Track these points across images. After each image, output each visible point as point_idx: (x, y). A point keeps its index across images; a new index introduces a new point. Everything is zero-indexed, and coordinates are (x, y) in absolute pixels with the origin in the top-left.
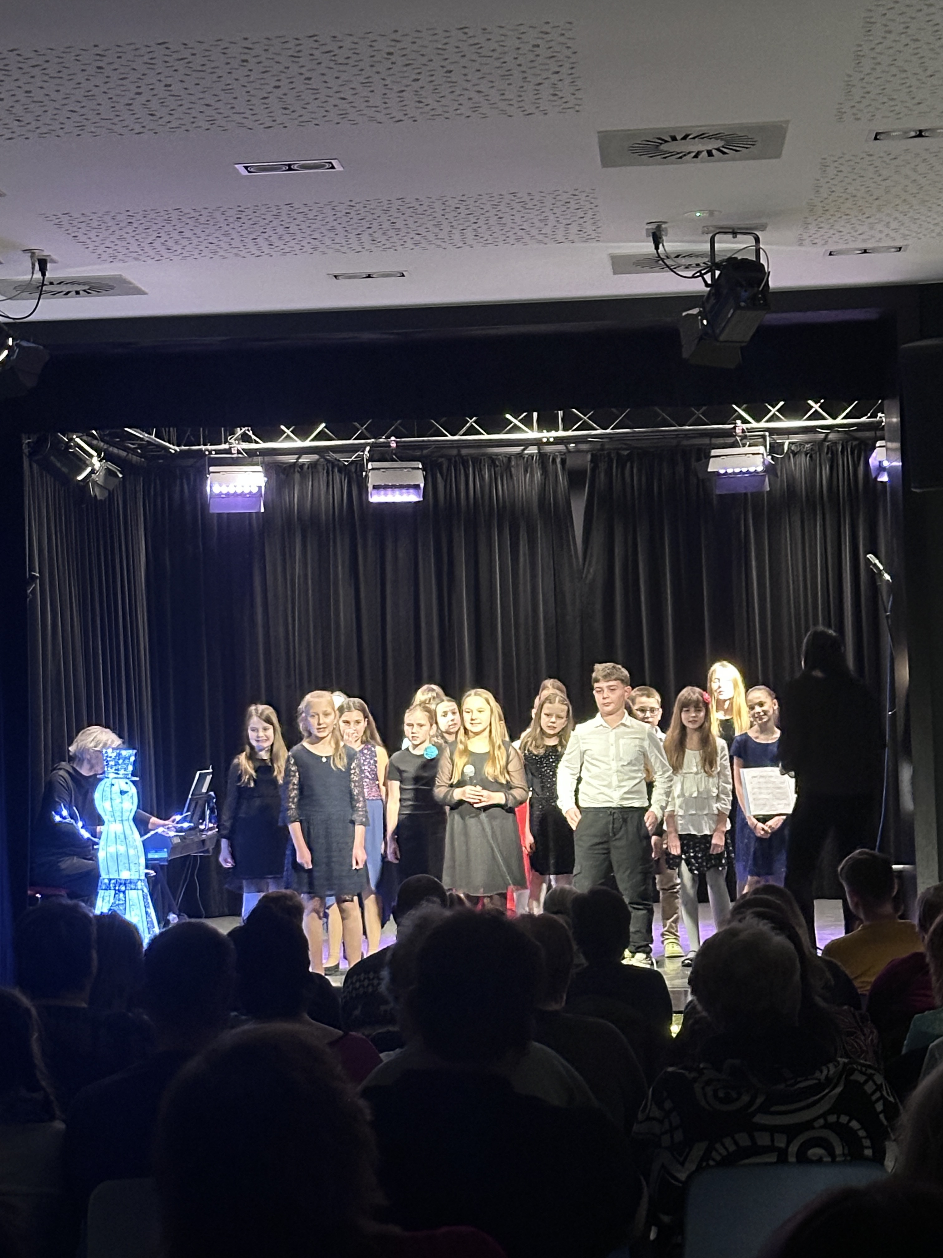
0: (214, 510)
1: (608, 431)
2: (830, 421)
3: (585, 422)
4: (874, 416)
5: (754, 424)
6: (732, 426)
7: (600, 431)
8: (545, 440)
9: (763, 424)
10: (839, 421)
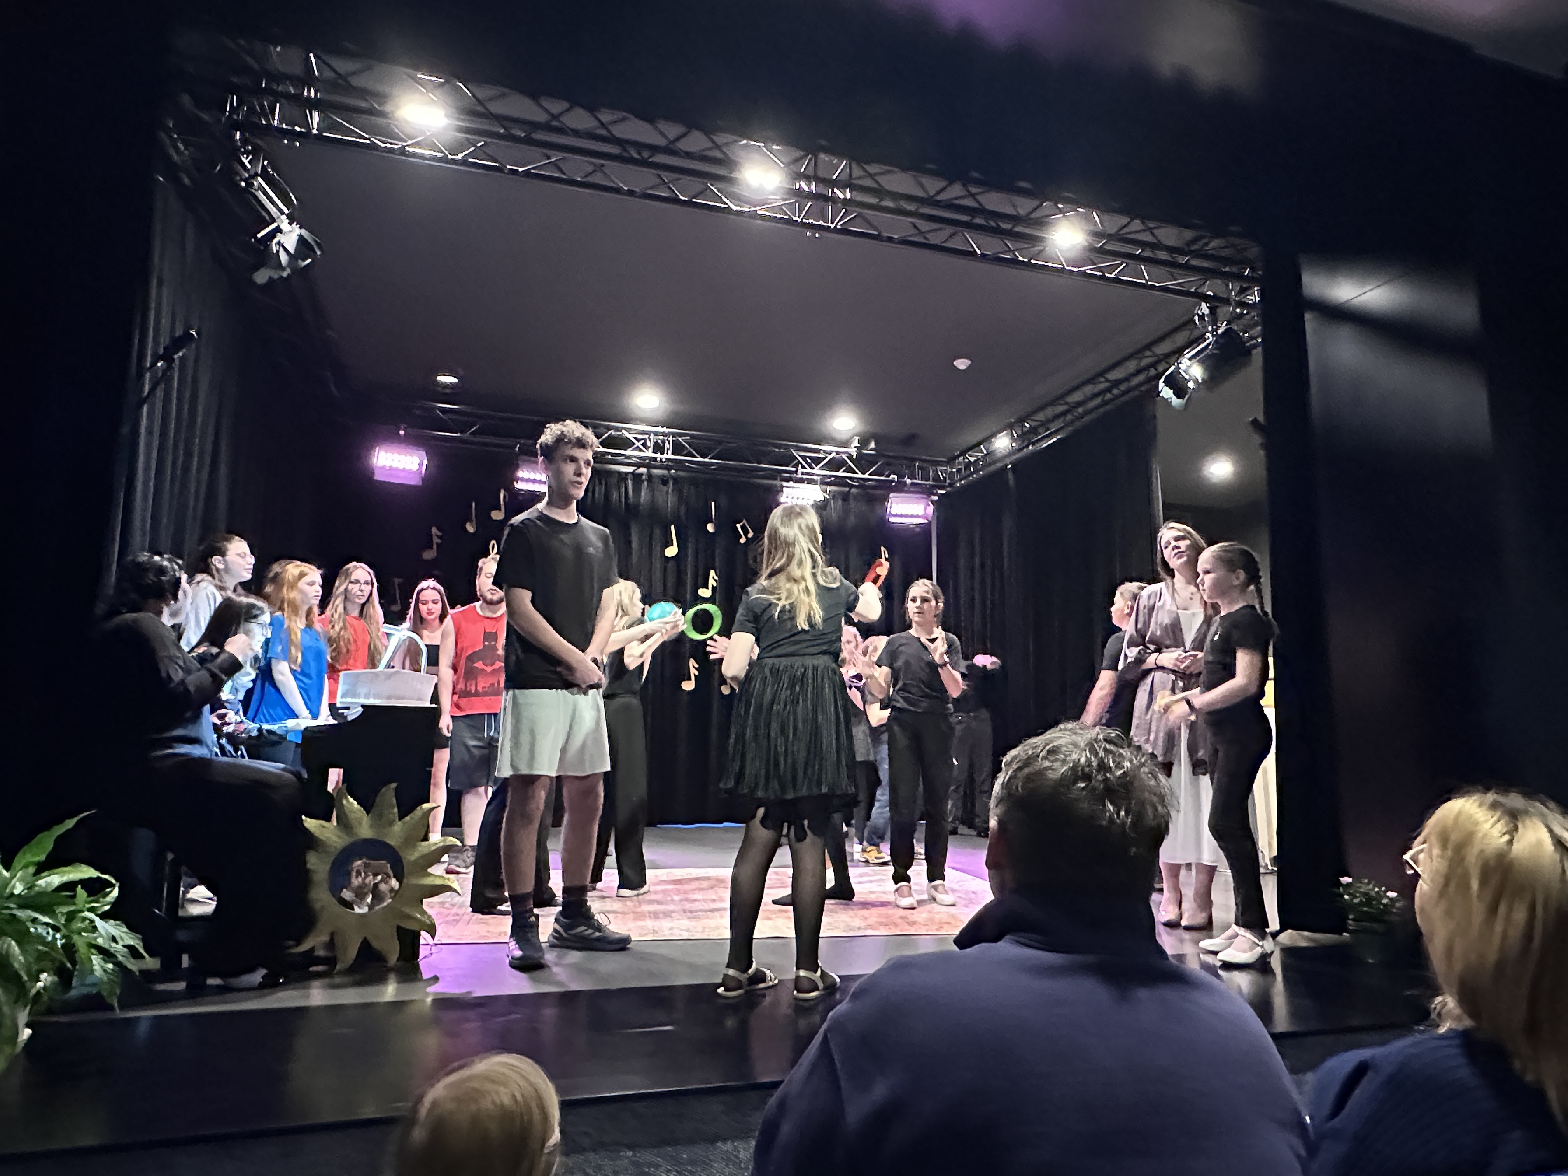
0: (378, 477)
1: (707, 460)
2: (860, 475)
3: (690, 452)
4: (888, 476)
5: (809, 470)
6: (794, 469)
7: (700, 459)
8: (659, 459)
9: (816, 470)
10: (866, 476)
